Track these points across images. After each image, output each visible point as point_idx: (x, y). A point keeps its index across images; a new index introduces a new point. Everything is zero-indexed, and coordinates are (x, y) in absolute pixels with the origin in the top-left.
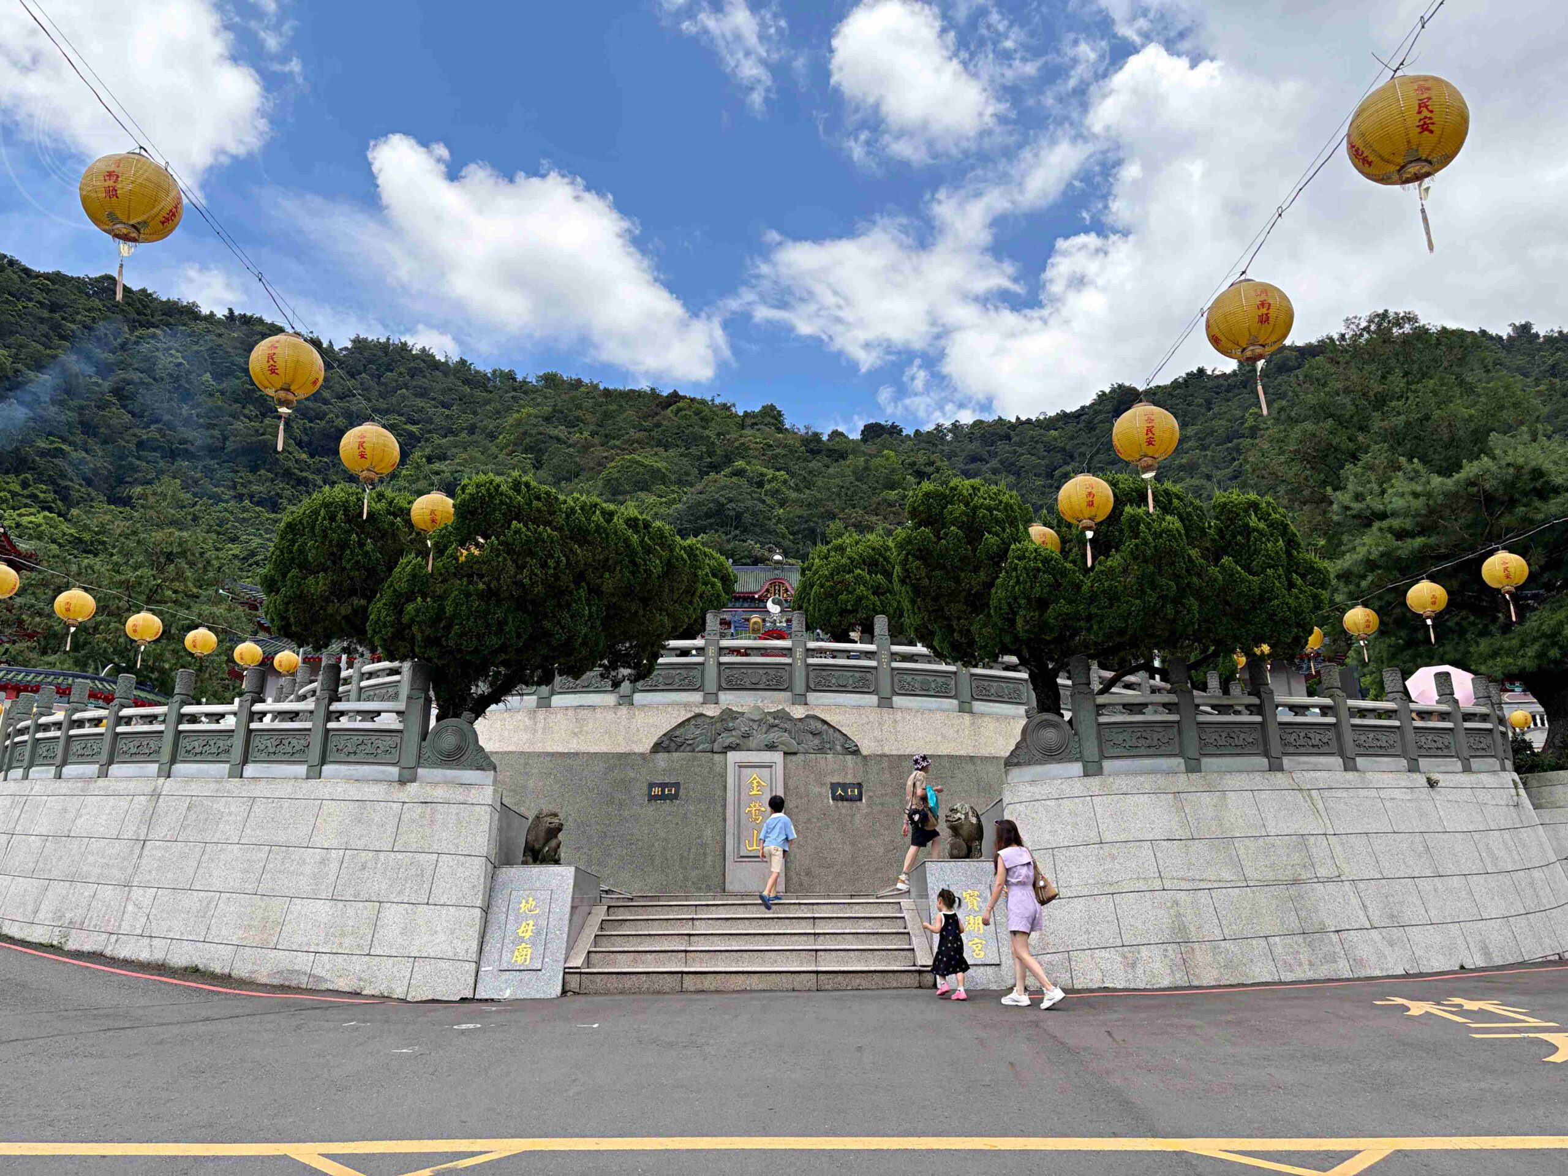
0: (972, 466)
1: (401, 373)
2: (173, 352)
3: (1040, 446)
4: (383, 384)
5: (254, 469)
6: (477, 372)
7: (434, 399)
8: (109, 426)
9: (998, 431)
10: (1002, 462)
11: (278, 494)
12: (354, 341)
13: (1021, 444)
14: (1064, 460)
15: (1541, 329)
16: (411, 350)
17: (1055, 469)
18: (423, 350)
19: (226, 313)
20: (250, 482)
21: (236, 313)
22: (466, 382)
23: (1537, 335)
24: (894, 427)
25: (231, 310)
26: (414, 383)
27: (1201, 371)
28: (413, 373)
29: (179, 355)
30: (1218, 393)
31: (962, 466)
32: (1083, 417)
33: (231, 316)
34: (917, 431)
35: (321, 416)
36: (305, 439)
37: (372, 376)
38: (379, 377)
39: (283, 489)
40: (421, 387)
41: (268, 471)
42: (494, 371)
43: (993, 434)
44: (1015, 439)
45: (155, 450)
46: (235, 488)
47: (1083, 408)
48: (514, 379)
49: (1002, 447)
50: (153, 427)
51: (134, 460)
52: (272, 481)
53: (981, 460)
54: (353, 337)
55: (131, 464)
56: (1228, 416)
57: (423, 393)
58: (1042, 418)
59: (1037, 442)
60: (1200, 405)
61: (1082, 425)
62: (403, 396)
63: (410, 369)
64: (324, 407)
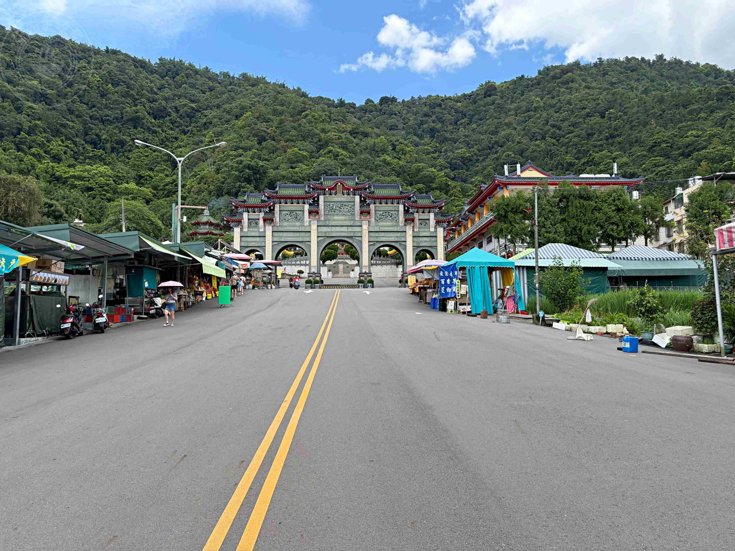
0: (424, 119)
1: (182, 76)
2: (95, 75)
3: (453, 110)
4: (175, 81)
5: (135, 127)
6: (213, 73)
7: (198, 89)
8: (78, 111)
9: (436, 102)
10: (437, 117)
11: (147, 138)
12: (160, 59)
13: (445, 109)
14: (462, 117)
15: (668, 57)
16: (184, 63)
17: (458, 121)
18: (190, 64)
19: (105, 48)
20: (136, 134)
21: (109, 48)
22: (210, 79)
23: (665, 60)
24: (394, 98)
25: (107, 47)
26: (189, 81)
27: (523, 76)
28: (188, 76)
29: (98, 76)
30: (527, 88)
31: (420, 119)
32: (472, 96)
33: (107, 51)
34: (403, 100)
35: (155, 101)
36: (151, 111)
37: (170, 77)
38: (174, 78)
39: (149, 136)
40: (192, 83)
41: (141, 128)
42: (221, 72)
43: (434, 104)
44: (443, 106)
45: (96, 120)
46: (130, 136)
47: (472, 92)
48: (229, 76)
49: (437, 109)
50: (93, 109)
51: (90, 125)
52: (144, 132)
53: (428, 116)
54: (159, 58)
55: (90, 127)
56: (528, 100)
57: (193, 86)
58: (455, 96)
59: (452, 108)
60: (519, 94)
61: (471, 101)
62: (185, 88)
63: (186, 74)
64: (156, 96)
